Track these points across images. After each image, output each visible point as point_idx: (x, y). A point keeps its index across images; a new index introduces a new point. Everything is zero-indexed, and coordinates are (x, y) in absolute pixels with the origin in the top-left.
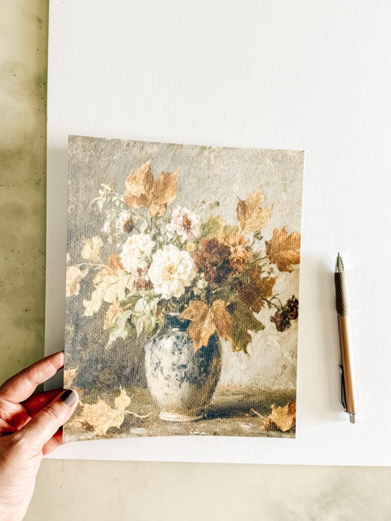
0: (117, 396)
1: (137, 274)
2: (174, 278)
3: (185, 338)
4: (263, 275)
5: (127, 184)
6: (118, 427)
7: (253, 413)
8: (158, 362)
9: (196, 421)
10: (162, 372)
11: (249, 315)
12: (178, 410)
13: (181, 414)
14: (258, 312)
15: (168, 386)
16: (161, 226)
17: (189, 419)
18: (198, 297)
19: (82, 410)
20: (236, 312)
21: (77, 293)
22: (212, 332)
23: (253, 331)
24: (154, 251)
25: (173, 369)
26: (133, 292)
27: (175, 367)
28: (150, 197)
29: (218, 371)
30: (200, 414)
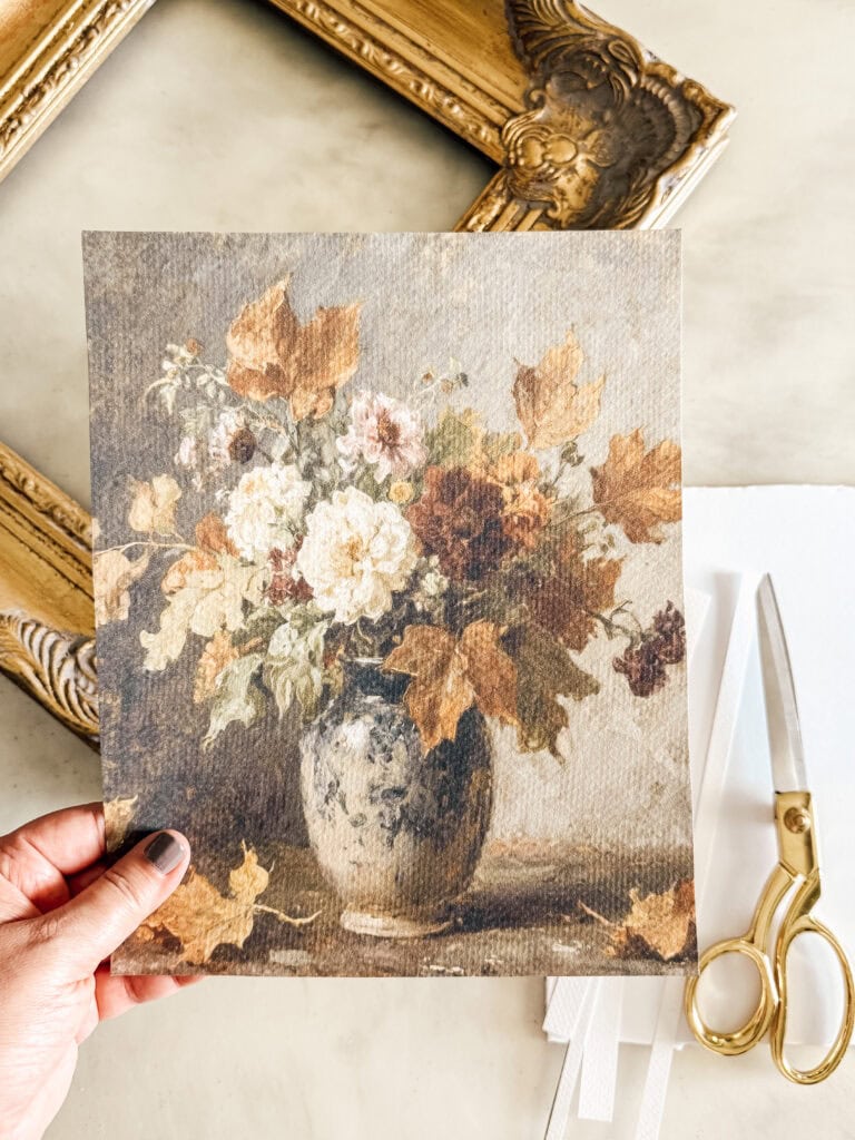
0: (235, 866)
1: (269, 565)
2: (362, 572)
3: (399, 721)
4: (589, 555)
5: (232, 342)
7: (583, 910)
8: (334, 780)
9: (436, 935)
10: (344, 806)
11: (560, 659)
12: (388, 907)
13: (395, 917)
14: (580, 648)
16: (325, 441)
17: (419, 930)
18: (427, 617)
20: (524, 651)
21: (124, 616)
22: (466, 703)
23: (571, 698)
24: (309, 506)
25: (370, 798)
26: (263, 608)
27: (377, 794)
28: (292, 372)
29: (487, 802)
30: (447, 919)
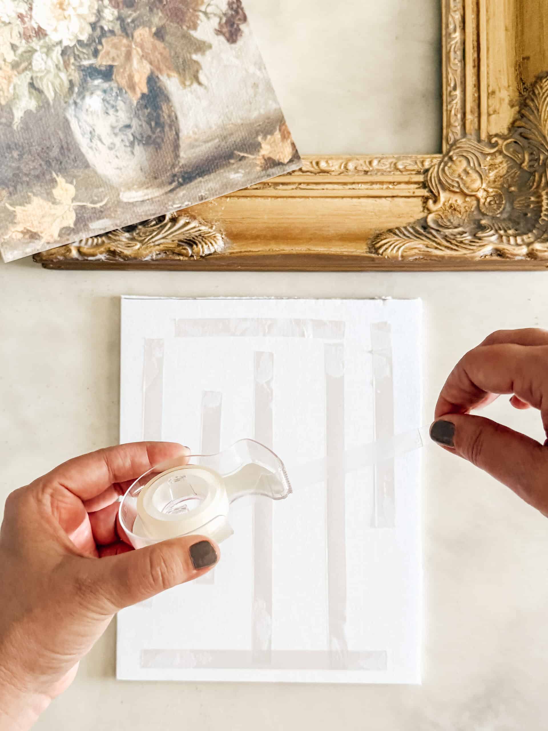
0: (54, 187)
1: (19, 22)
2: (69, 16)
3: (115, 90)
6: (72, 226)
7: (239, 155)
8: (91, 129)
9: (171, 191)
10: (102, 142)
11: (186, 36)
12: (142, 185)
13: (147, 188)
14: (195, 29)
15: (117, 157)
17: (161, 191)
18: (112, 32)
19: (15, 216)
20: (167, 38)
22: (148, 72)
23: (199, 55)
25: (114, 133)
26: (23, 46)
27: (117, 131)
29: (174, 119)
30: (173, 181)
